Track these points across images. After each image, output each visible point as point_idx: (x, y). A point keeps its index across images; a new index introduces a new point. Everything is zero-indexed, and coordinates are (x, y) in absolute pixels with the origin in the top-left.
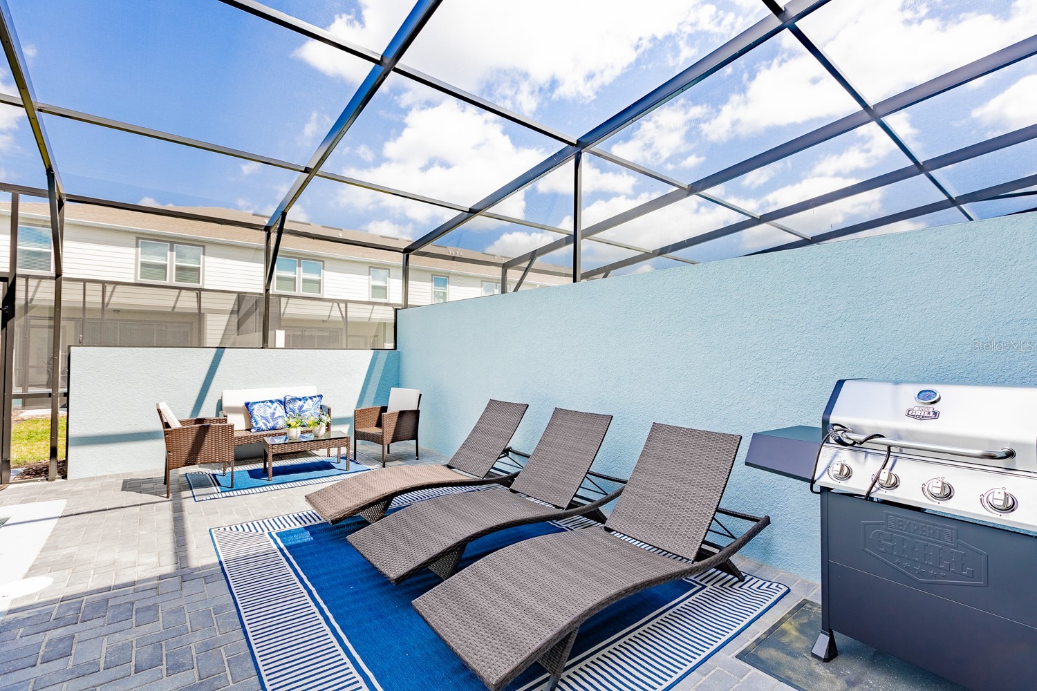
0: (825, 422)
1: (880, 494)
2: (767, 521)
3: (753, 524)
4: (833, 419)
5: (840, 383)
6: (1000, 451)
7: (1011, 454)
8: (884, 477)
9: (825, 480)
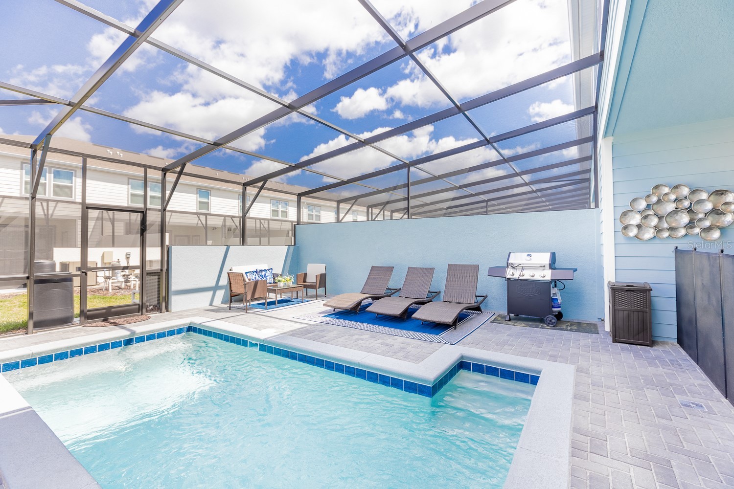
0: (508, 263)
1: (521, 278)
2: (487, 296)
3: (483, 298)
4: (509, 262)
5: (510, 253)
6: (543, 266)
7: (544, 266)
8: (521, 274)
9: (508, 276)
